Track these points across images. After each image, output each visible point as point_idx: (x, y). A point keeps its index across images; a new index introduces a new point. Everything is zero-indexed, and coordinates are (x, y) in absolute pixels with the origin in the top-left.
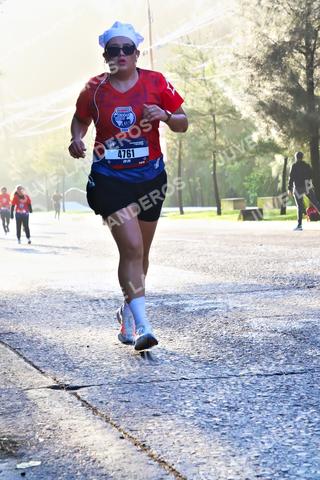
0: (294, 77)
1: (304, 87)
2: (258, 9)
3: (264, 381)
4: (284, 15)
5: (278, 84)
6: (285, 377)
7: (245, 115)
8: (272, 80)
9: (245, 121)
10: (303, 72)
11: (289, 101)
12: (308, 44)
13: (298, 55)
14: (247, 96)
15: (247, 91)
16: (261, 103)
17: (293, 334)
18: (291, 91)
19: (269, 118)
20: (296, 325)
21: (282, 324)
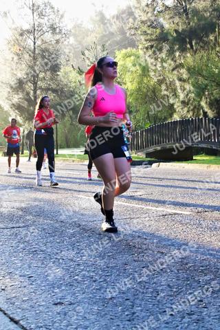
0: (28, 94)
1: (33, 98)
2: (12, 63)
3: (5, 231)
4: (24, 66)
5: (21, 96)
6: (15, 229)
7: (6, 109)
8: (18, 94)
9: (6, 112)
10: (32, 92)
11: (25, 104)
12: (34, 80)
13: (30, 84)
14: (7, 101)
15: (7, 98)
16: (13, 104)
17: (22, 209)
18: (26, 100)
19: (16, 111)
20: (23, 205)
21: (17, 205)
